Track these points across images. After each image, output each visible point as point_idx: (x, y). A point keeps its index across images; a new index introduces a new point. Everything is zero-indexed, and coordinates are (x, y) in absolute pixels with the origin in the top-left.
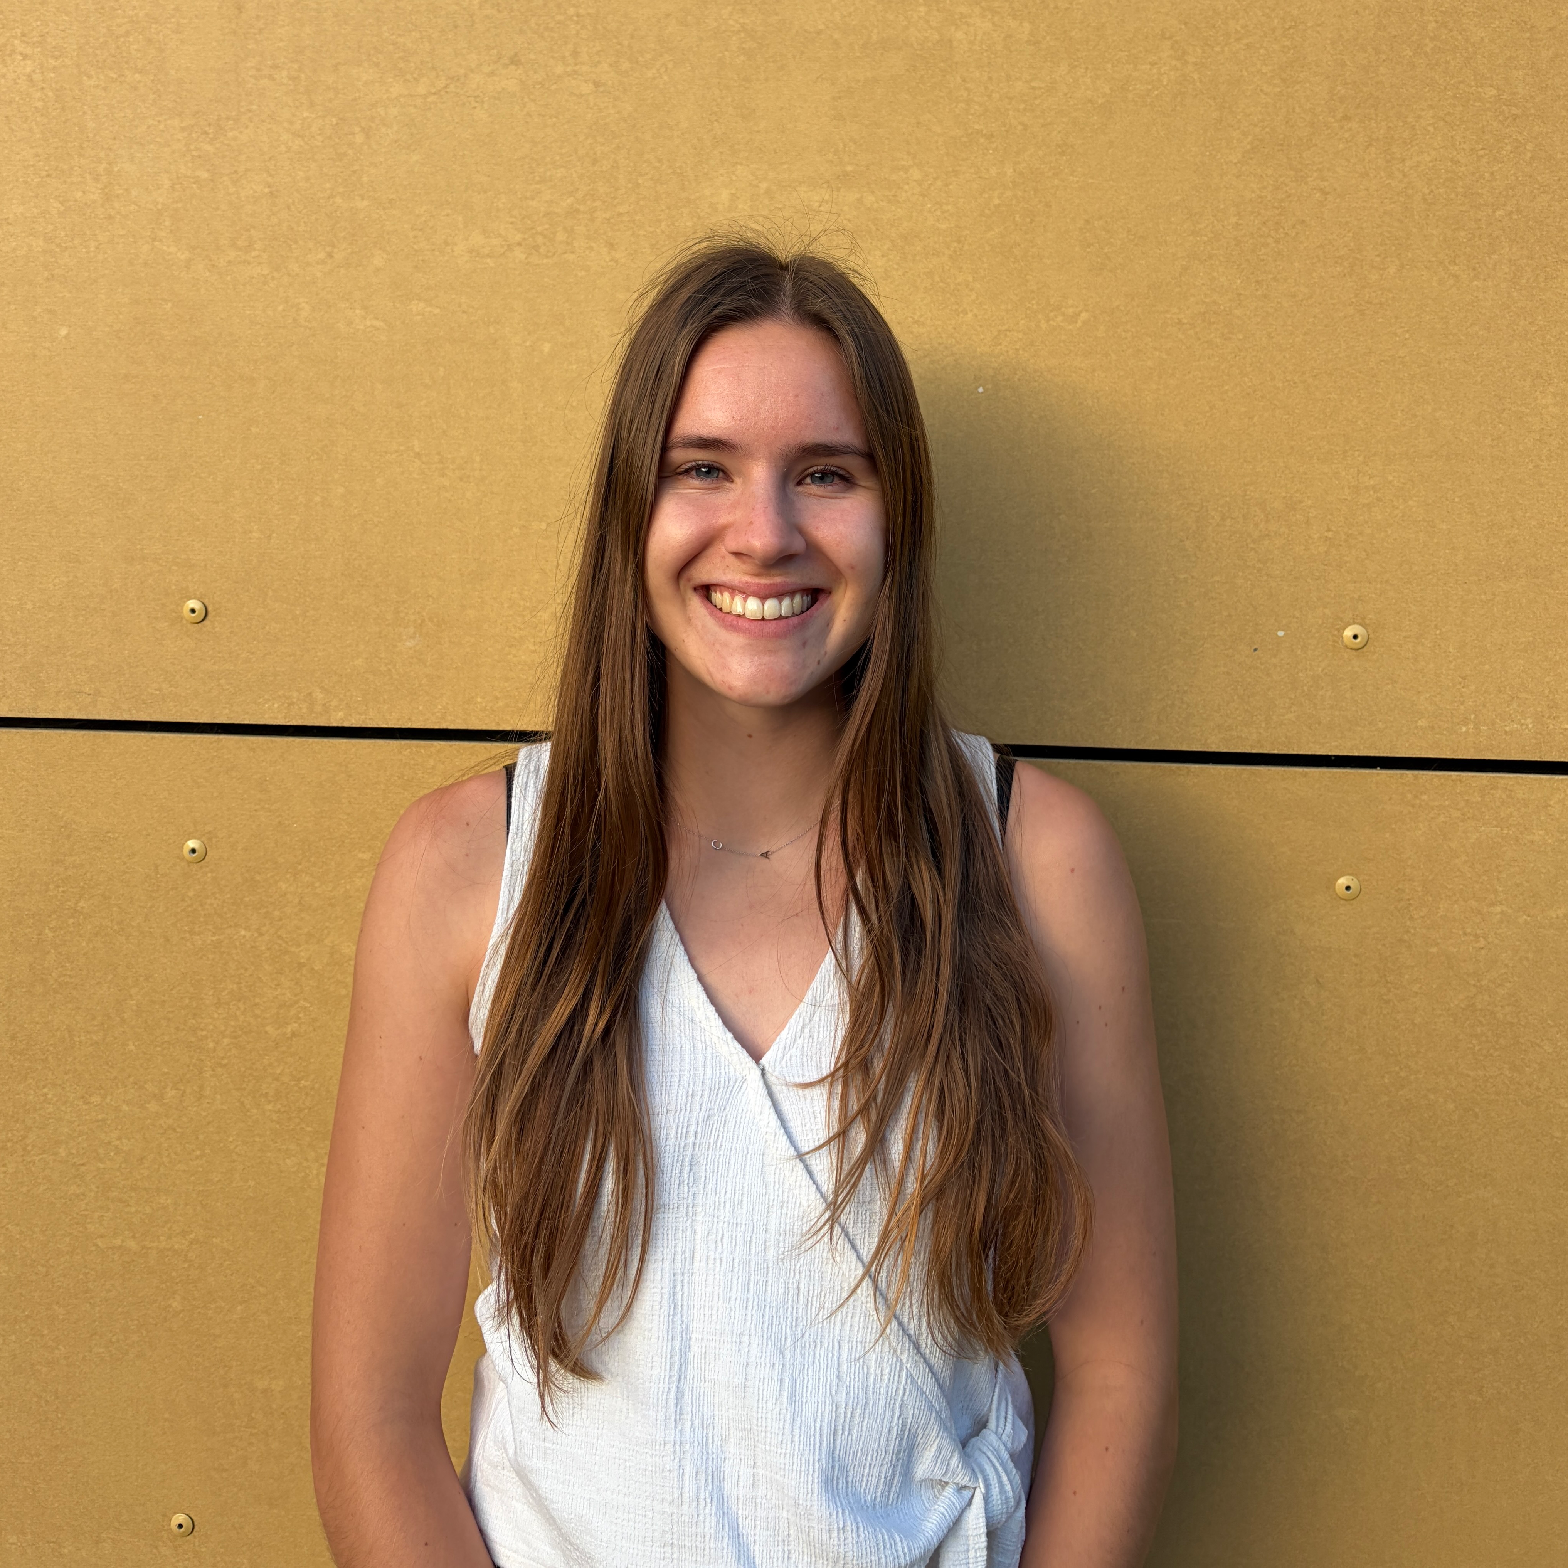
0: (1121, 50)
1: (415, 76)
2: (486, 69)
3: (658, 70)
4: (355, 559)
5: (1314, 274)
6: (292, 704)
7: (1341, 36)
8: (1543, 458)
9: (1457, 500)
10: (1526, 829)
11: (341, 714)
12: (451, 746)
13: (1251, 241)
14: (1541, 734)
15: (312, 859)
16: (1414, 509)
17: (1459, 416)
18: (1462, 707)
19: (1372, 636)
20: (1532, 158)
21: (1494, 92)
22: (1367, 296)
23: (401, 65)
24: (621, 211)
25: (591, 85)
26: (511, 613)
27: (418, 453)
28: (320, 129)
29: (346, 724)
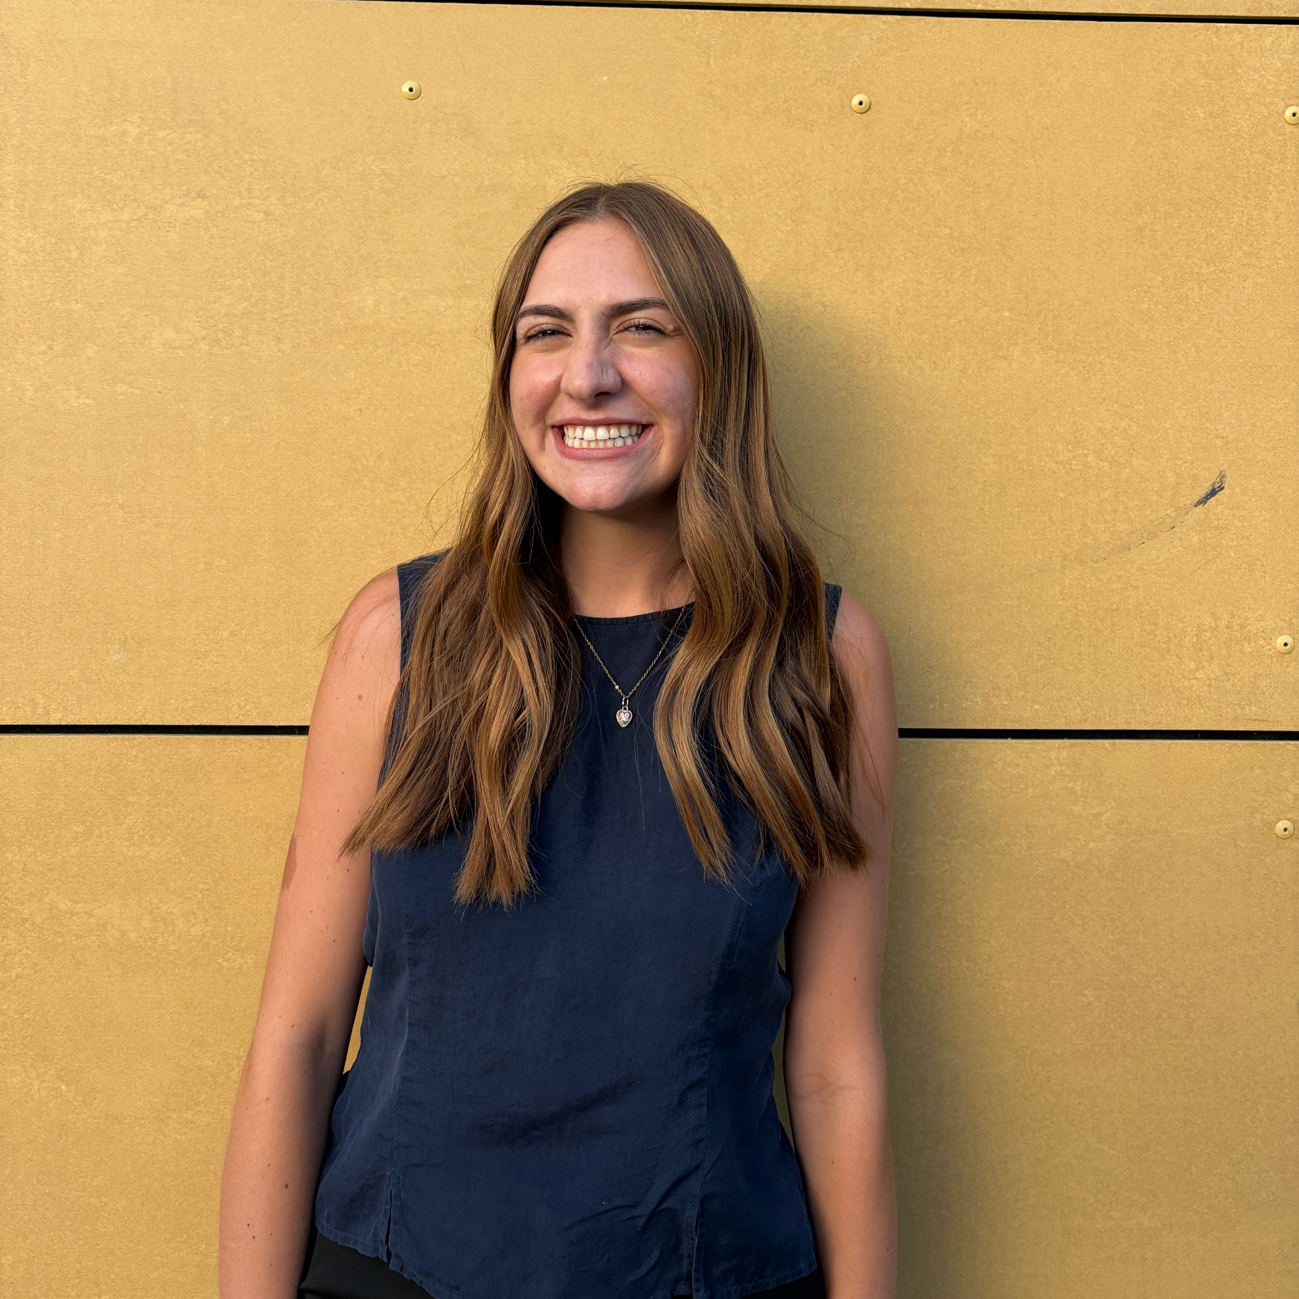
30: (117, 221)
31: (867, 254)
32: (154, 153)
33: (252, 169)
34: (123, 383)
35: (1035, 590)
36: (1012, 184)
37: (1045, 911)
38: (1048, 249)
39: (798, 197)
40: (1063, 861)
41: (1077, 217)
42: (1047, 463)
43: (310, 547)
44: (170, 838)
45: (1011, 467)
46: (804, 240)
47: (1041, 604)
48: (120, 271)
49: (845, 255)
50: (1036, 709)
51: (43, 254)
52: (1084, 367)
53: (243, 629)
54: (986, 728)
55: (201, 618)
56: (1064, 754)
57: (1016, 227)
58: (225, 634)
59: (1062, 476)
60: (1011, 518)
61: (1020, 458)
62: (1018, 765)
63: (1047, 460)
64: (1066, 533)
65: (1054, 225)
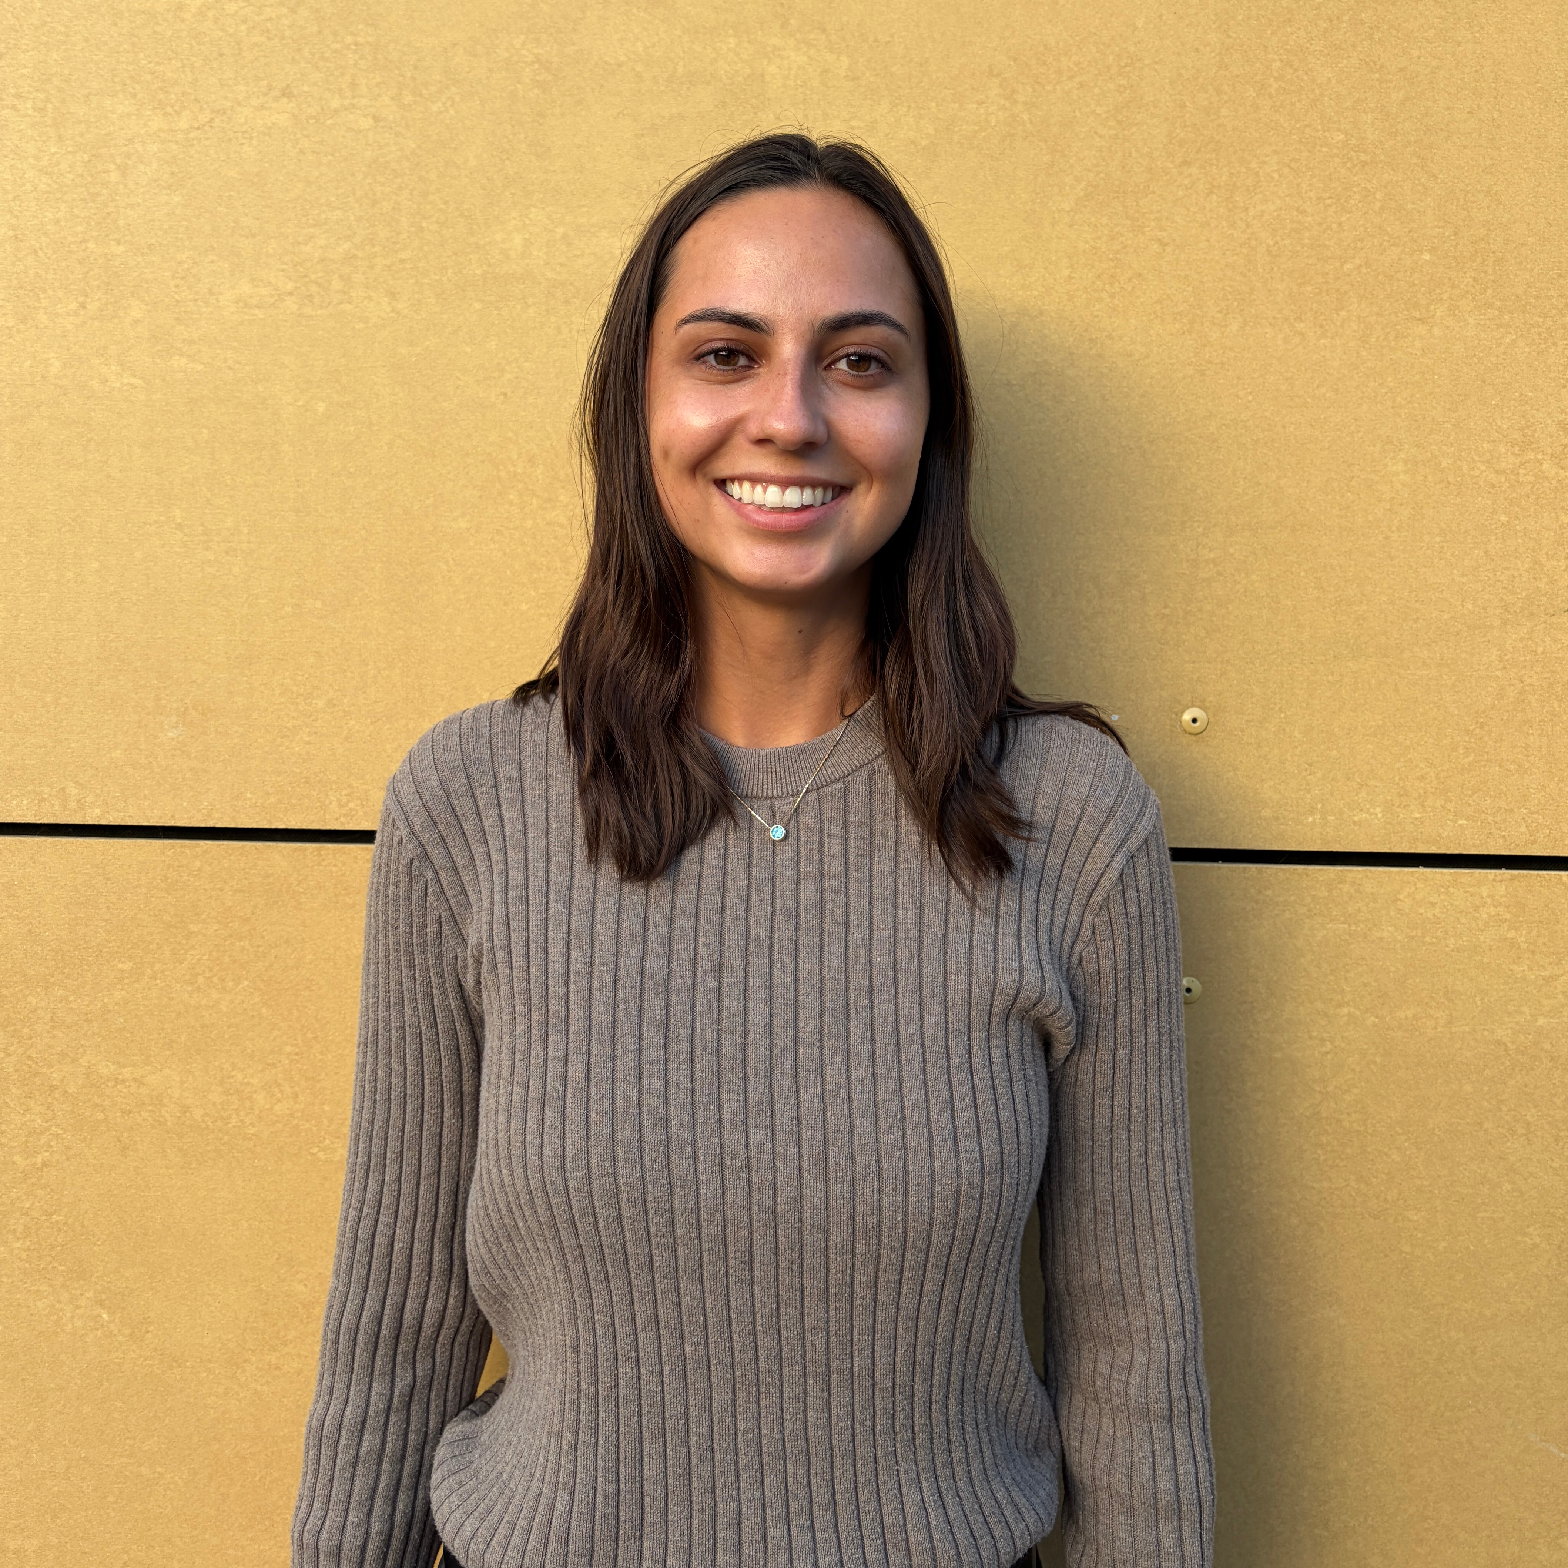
0: (946, 88)
1: (176, 108)
2: (255, 102)
3: (444, 104)
4: (111, 641)
5: (1152, 332)
6: (44, 800)
7: (1180, 75)
8: (1394, 528)
9: (1303, 574)
10: (1375, 925)
11: (97, 811)
12: (219, 846)
13: (1084, 296)
14: (1390, 823)
15: (66, 971)
16: (1257, 584)
17: (1305, 484)
18: (1308, 796)
19: (1212, 720)
20: (1382, 208)
21: (1341, 137)
22: (1208, 355)
23: (161, 96)
24: (403, 257)
25: (371, 121)
26: (283, 700)
27: (180, 524)
28: (70, 167)
29: (104, 822)
30: (172, 131)
31: (1225, 170)
32: (221, 34)
33: (357, 57)
34: (181, 355)
35: (1464, 655)
36: (1437, 68)
37: (1471, 1113)
38: (1488, 162)
39: (1125, 88)
40: (1499, 1043)
41: (1533, 114)
42: (1482, 472)
43: (436, 585)
44: (246, 983)
45: (1430, 478)
46: (1133, 150)
47: (1471, 676)
48: (176, 199)
49: (1194, 170)
50: (1460, 825)
51: (71, 176)
52: (1540, 334)
53: (345, 696)
54: (1388, 851)
55: (288, 681)
56: (1502, 889)
57: (1442, 130)
58: (320, 703)
59: (1505, 491)
60: (1429, 552)
61: (1444, 464)
62: (1433, 905)
63: (1483, 468)
64: (1507, 573)
65: (1498, 127)
